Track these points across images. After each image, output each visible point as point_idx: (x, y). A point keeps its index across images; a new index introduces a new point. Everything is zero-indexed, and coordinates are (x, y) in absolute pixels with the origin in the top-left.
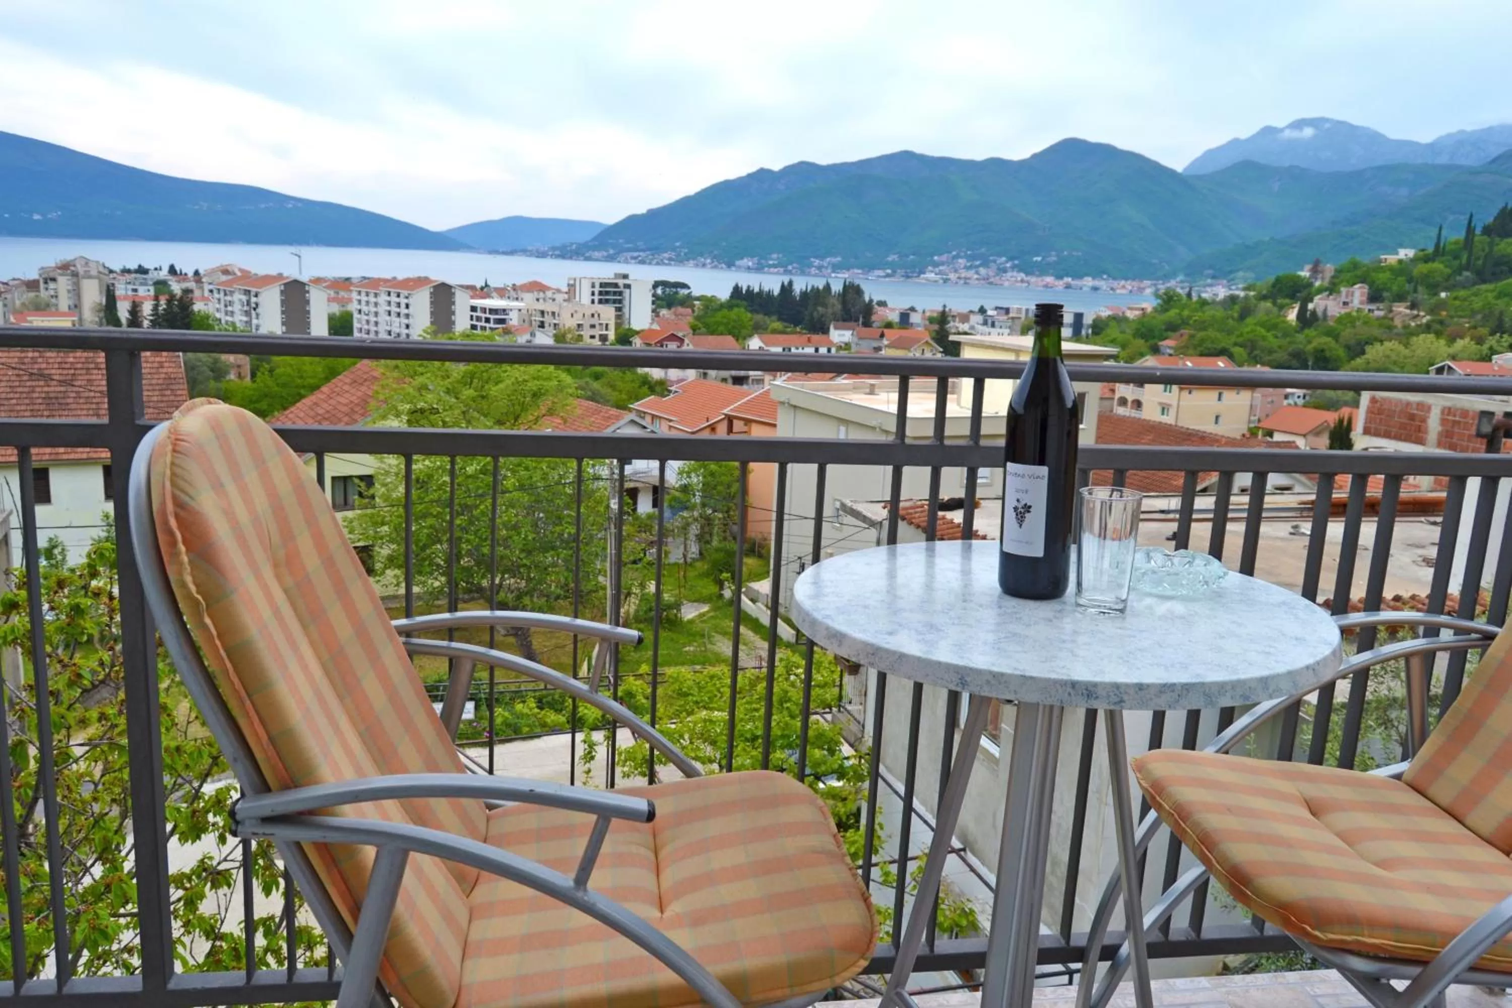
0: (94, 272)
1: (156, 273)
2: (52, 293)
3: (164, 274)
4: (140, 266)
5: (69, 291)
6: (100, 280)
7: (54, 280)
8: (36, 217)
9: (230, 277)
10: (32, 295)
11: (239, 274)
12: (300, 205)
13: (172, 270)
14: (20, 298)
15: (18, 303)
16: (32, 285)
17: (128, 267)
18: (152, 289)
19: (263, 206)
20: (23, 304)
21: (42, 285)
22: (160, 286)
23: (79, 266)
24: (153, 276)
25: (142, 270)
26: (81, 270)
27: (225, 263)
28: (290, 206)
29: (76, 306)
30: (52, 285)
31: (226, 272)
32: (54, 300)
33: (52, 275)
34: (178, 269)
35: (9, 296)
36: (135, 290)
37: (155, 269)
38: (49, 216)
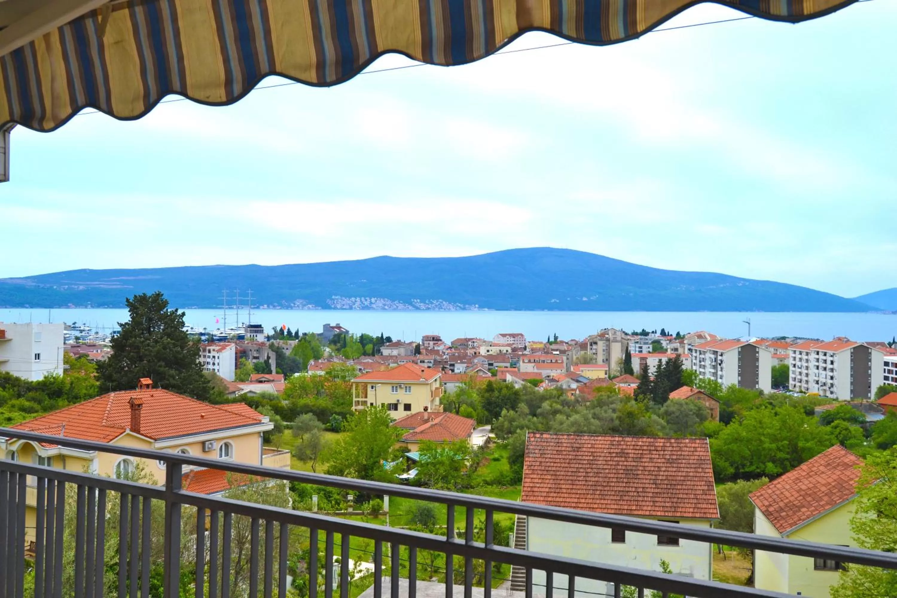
0: (619, 338)
1: (653, 334)
2: (594, 351)
3: (658, 336)
4: (643, 330)
5: (604, 350)
6: (621, 342)
7: (596, 343)
8: (585, 299)
9: (703, 341)
10: (583, 352)
11: (709, 339)
13: (663, 333)
14: (576, 354)
15: (575, 357)
16: (583, 346)
17: (636, 331)
18: (651, 346)
19: (722, 286)
20: (577, 358)
21: (589, 347)
22: (656, 344)
23: (610, 334)
24: (652, 337)
25: (644, 333)
26: (610, 336)
27: (699, 331)
28: (741, 284)
29: (607, 360)
30: (594, 347)
31: (700, 337)
32: (595, 356)
33: (595, 340)
34: (667, 331)
35: (570, 353)
36: (641, 347)
37: (653, 332)
38: (592, 298)
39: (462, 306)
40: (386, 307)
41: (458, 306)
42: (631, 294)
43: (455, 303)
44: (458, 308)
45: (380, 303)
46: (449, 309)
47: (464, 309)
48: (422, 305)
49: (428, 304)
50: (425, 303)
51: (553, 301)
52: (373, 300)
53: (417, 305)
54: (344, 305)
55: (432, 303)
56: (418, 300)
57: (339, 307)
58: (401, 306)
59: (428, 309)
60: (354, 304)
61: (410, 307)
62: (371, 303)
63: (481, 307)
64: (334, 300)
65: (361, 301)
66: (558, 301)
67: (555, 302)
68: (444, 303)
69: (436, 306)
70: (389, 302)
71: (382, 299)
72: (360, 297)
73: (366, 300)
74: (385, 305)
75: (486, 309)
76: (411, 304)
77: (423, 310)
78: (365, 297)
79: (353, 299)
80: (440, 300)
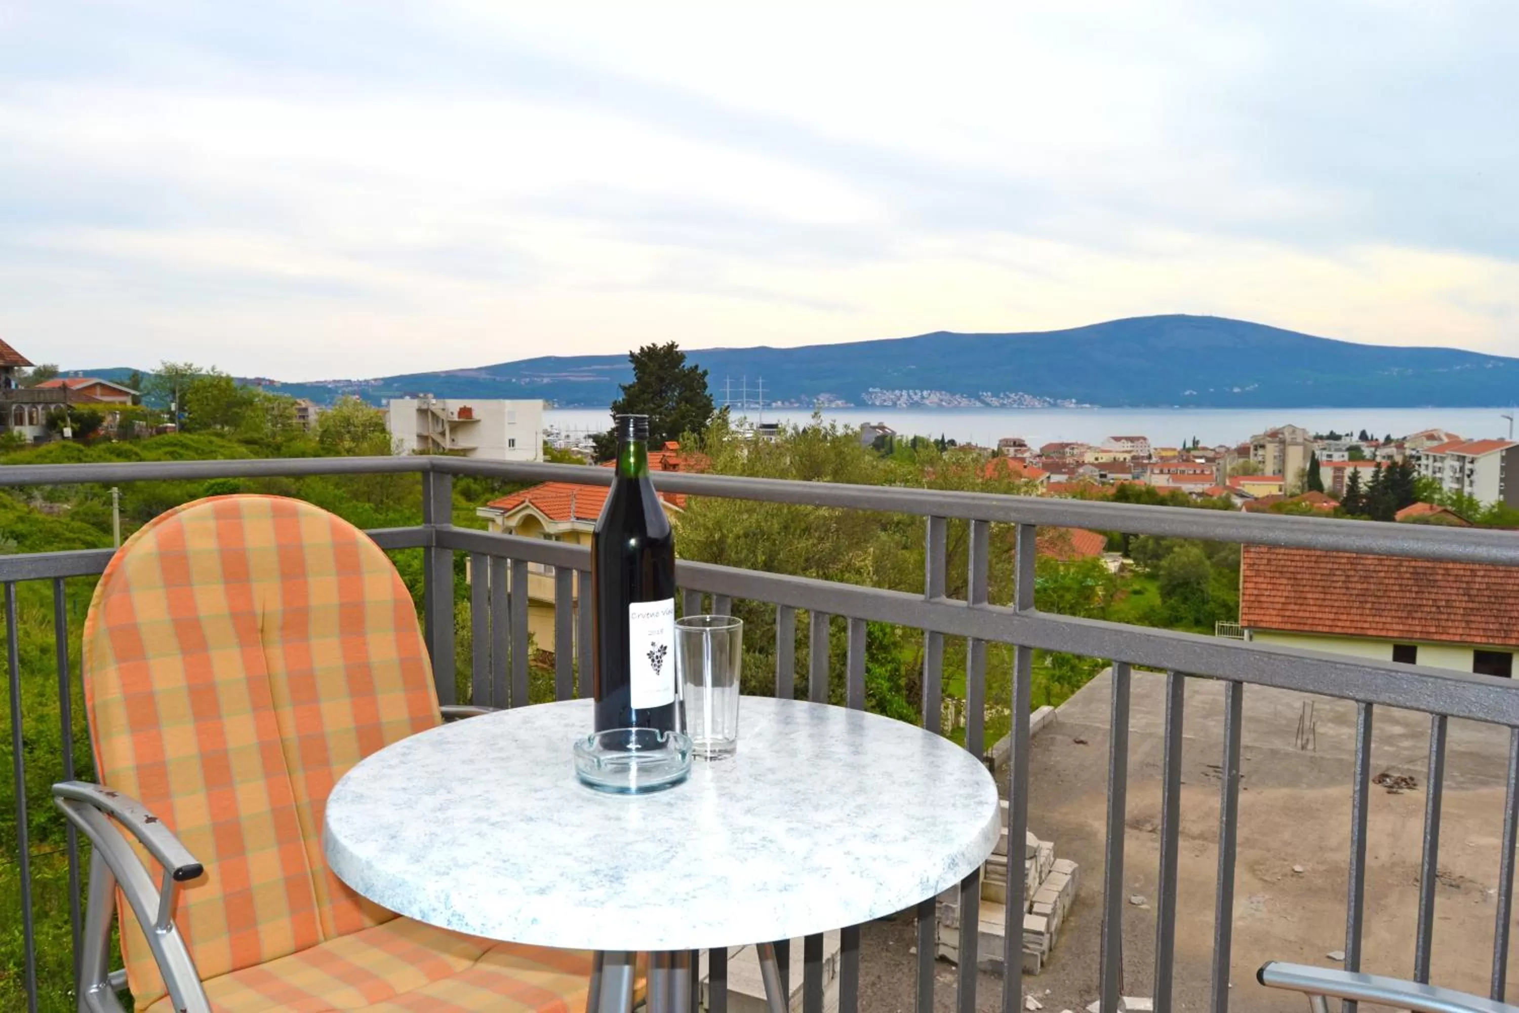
0: (1300, 440)
1: (1348, 439)
2: (1260, 458)
3: (1355, 440)
4: (1332, 433)
5: (1275, 457)
6: (1305, 447)
7: (1263, 447)
8: (1236, 390)
9: (1435, 443)
10: (1241, 461)
11: (1446, 440)
12: (1501, 364)
13: (1363, 436)
14: (1231, 464)
15: (1229, 468)
16: (1243, 451)
17: (1320, 434)
18: (1346, 454)
19: (1458, 368)
20: (1233, 469)
21: (1252, 452)
22: (1353, 452)
23: (1287, 434)
24: (1346, 442)
25: (1333, 437)
26: (1288, 436)
27: (1430, 429)
28: (1490, 366)
29: (1280, 471)
30: (1260, 452)
31: (1431, 437)
32: (1261, 466)
33: (1262, 442)
34: (1369, 434)
35: (1221, 462)
36: (1330, 456)
37: (1347, 435)
38: (1247, 389)
39: (1052, 401)
40: (944, 403)
41: (1045, 401)
42: (1310, 382)
43: (1041, 397)
44: (1046, 405)
45: (934, 398)
46: (1033, 407)
47: (1055, 405)
48: (995, 401)
49: (1003, 398)
50: (998, 397)
51: (1187, 393)
52: (925, 393)
53: (988, 400)
54: (885, 401)
55: (1009, 397)
56: (989, 394)
57: (878, 403)
58: (964, 402)
59: (1003, 406)
60: (899, 399)
61: (978, 404)
62: (923, 398)
63: (1080, 402)
64: (871, 393)
65: (909, 395)
66: (1195, 393)
67: (1191, 394)
68: (1026, 396)
69: (1015, 401)
70: (947, 397)
71: (938, 395)
72: (908, 389)
73: (916, 394)
74: (942, 400)
75: (1088, 406)
76: (979, 398)
77: (996, 407)
78: (914, 389)
79: (897, 392)
80: (1021, 393)
